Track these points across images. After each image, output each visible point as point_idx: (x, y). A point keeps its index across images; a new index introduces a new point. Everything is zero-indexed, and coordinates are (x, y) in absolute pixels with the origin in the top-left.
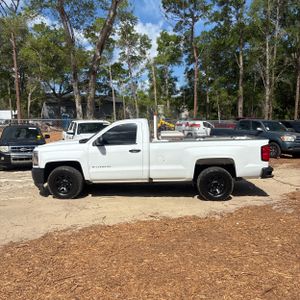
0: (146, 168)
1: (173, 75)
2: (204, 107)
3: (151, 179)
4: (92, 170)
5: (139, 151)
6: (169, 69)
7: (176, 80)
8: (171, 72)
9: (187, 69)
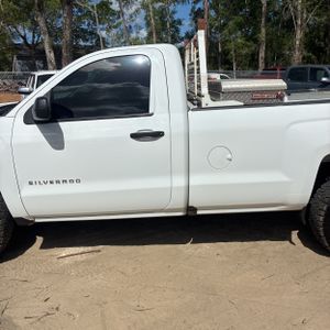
0: (179, 181)
1: (176, 17)
2: (215, 58)
3: (192, 209)
4: (27, 191)
5: (158, 135)
6: (171, 8)
7: (180, 22)
8: (174, 12)
9: (194, 8)
